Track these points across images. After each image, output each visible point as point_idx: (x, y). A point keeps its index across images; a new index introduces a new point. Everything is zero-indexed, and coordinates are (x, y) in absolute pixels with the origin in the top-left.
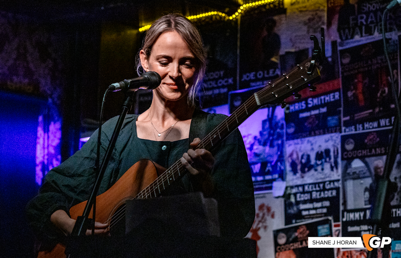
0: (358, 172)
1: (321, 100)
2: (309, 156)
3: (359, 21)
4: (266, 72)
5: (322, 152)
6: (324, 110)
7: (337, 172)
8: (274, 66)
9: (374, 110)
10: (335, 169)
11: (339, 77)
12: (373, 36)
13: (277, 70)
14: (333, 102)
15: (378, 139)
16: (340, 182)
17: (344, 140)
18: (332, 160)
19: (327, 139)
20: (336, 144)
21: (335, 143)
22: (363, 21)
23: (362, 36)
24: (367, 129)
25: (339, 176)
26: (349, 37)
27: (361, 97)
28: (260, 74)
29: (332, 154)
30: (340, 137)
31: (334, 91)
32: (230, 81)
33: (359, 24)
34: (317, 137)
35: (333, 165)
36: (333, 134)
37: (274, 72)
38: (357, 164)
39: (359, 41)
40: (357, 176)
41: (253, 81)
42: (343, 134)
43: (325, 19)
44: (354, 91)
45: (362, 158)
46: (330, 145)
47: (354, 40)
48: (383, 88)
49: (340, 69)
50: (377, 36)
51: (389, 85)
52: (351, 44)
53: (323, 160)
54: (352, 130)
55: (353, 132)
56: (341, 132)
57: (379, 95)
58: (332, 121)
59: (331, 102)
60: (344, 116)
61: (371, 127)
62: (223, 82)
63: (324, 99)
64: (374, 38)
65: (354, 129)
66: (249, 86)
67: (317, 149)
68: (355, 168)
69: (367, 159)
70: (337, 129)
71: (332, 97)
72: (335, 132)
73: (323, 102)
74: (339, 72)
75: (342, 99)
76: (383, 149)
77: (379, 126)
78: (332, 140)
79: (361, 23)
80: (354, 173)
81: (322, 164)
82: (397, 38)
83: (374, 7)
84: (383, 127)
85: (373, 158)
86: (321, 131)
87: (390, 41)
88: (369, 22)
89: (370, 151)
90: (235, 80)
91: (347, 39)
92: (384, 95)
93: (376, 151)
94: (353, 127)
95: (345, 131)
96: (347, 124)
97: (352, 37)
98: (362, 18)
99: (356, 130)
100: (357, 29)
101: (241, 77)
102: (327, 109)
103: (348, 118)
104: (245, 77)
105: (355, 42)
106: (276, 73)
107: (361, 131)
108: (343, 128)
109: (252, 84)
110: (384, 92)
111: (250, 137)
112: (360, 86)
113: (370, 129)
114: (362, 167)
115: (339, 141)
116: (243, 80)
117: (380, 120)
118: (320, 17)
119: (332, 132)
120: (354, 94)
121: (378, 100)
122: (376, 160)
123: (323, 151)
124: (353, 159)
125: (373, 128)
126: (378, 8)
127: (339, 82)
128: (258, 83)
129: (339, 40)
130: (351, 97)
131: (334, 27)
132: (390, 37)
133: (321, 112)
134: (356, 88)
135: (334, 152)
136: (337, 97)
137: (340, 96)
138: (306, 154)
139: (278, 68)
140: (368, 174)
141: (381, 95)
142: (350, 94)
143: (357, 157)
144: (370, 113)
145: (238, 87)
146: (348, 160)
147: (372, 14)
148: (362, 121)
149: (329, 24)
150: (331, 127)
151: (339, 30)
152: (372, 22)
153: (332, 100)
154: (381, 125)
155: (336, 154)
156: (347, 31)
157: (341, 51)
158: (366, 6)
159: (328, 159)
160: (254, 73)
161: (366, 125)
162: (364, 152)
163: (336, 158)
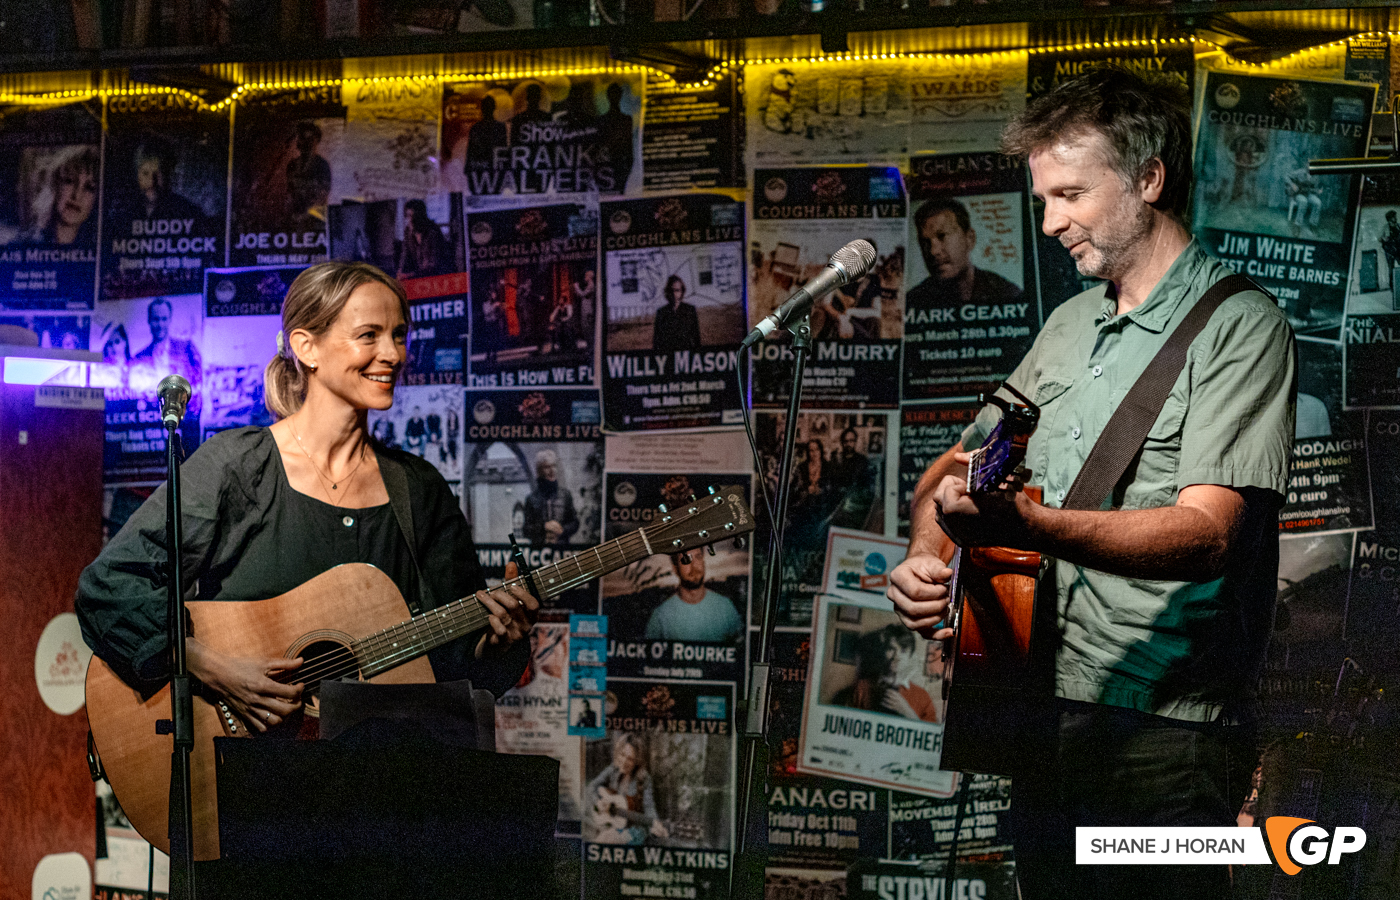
0: (500, 470)
1: (422, 312)
2: (391, 426)
3: (515, 158)
4: (294, 236)
5: (421, 421)
6: (429, 334)
7: (455, 464)
8: (314, 225)
9: (540, 348)
10: (449, 458)
11: (465, 270)
12: (545, 195)
13: (321, 235)
14: (449, 319)
15: (548, 408)
16: (461, 486)
17: (472, 400)
18: (445, 439)
19: (434, 396)
20: (453, 408)
21: (452, 404)
22: (523, 159)
23: (519, 192)
24: (523, 384)
25: (458, 473)
26: (491, 190)
27: (512, 317)
28: (281, 240)
29: (443, 426)
30: (462, 394)
31: (452, 297)
32: (209, 244)
33: (514, 166)
34: (410, 388)
35: (446, 449)
36: (446, 387)
37: (315, 239)
38: (499, 453)
39: (514, 201)
40: (497, 478)
41: (264, 252)
42: (471, 388)
43: (437, 144)
44: (497, 304)
45: (512, 443)
46: (440, 409)
47: (499, 197)
48: (562, 305)
49: (468, 253)
50: (552, 195)
51: (577, 301)
52: (493, 204)
53: (424, 438)
54: (490, 383)
55: (494, 387)
56: (465, 384)
57: (552, 317)
58: (447, 359)
59: (444, 319)
60: (473, 353)
61: (533, 381)
62: (191, 245)
63: (430, 311)
64: (547, 200)
65: (494, 382)
66: (254, 262)
67: (409, 413)
68: (497, 461)
69: (523, 446)
70: (458, 375)
71: (447, 309)
72: (453, 381)
73: (426, 317)
74: (464, 259)
75: (470, 318)
76: (557, 428)
77: (551, 381)
78: (445, 397)
79: (519, 163)
80: (493, 471)
81: (420, 444)
82: (597, 207)
83: (548, 135)
84: (559, 383)
85: (535, 445)
86: (421, 376)
87: (581, 211)
88: (535, 165)
89: (530, 430)
90: (219, 245)
91: (485, 192)
92: (564, 319)
93: (541, 431)
94: (493, 378)
95: (475, 384)
96: (480, 369)
97: (497, 192)
98: (520, 153)
99: (499, 384)
100: (510, 176)
101: (235, 239)
102: (437, 332)
103: (482, 357)
104: (244, 241)
105: (503, 201)
106: (318, 242)
107: (511, 387)
108: (471, 377)
109: (261, 258)
110: (565, 313)
111: (253, 370)
112: (512, 294)
113: (529, 384)
114: (510, 460)
115: (460, 401)
116: (239, 246)
117: (554, 370)
118: (426, 139)
119: (445, 382)
120: (497, 310)
121: (551, 328)
122: (542, 449)
123: (424, 418)
124: (490, 441)
125: (537, 384)
126: (557, 138)
127: (463, 280)
128: (276, 259)
129: (467, 193)
130: (489, 315)
131: (458, 163)
132: (582, 203)
133: (421, 337)
134: (501, 298)
135: (449, 424)
136: (459, 309)
137: (465, 310)
138: (384, 420)
139: (324, 231)
140: (523, 475)
141: (558, 318)
142: (488, 308)
143: (500, 439)
144: (530, 352)
145: (227, 263)
146: (480, 443)
147: (543, 149)
148: (514, 368)
149: (446, 154)
150: (444, 372)
151: (468, 170)
152: (542, 166)
153: (447, 315)
154: (556, 380)
155: (453, 427)
156: (486, 175)
157: (471, 216)
158: (531, 131)
159: (434, 437)
160: (267, 235)
161: (523, 377)
162: (517, 431)
163: (453, 435)
